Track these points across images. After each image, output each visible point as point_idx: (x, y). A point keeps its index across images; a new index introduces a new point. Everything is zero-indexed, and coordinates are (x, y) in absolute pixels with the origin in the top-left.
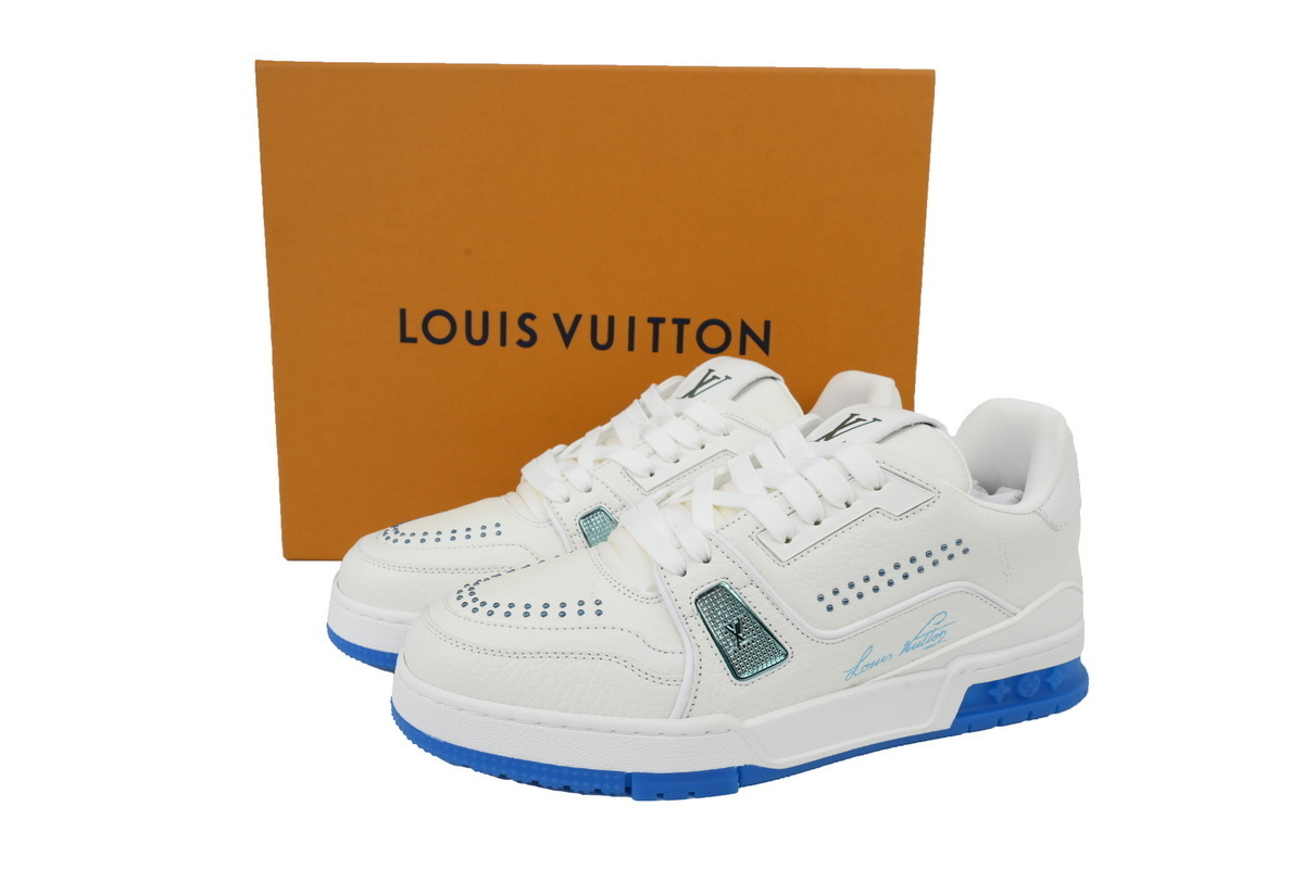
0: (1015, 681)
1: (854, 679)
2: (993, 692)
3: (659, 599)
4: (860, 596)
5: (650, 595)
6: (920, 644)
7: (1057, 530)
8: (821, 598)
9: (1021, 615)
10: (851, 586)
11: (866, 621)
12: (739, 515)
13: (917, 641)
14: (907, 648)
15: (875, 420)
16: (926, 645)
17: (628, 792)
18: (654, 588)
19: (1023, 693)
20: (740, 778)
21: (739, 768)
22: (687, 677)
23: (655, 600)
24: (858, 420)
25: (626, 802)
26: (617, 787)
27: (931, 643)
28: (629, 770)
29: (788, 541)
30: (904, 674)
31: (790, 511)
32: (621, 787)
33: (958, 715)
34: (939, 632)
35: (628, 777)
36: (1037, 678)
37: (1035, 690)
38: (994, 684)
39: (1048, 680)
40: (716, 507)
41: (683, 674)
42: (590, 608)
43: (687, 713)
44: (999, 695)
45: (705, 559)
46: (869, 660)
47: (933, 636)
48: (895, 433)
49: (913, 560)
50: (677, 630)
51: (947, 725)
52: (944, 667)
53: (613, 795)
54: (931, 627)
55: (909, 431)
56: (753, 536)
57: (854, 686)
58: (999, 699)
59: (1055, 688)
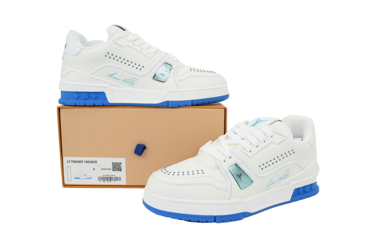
0: (304, 187)
1: (268, 188)
2: (299, 191)
3: (219, 168)
4: (269, 165)
5: (215, 168)
6: (283, 178)
7: (313, 147)
8: (260, 166)
9: (306, 169)
10: (267, 163)
11: (271, 172)
12: (237, 146)
13: (282, 177)
14: (280, 179)
15: (266, 120)
16: (284, 178)
17: (215, 221)
18: (217, 166)
19: (306, 190)
20: (243, 215)
21: (243, 213)
22: (229, 189)
23: (218, 169)
24: (261, 121)
25: (214, 224)
26: (212, 220)
27: (286, 178)
28: (215, 215)
29: (250, 152)
30: (279, 186)
31: (250, 144)
32: (213, 220)
33: (292, 197)
34: (287, 174)
35: (215, 217)
36: (309, 186)
37: (309, 190)
38: (299, 188)
39: (312, 187)
40: (228, 144)
41: (227, 188)
42: (200, 172)
43: (229, 199)
44: (301, 191)
45: (230, 157)
46: (272, 182)
47: (286, 176)
48: (272, 123)
49: (282, 155)
50: (224, 176)
51: (289, 200)
52: (288, 184)
53: (211, 222)
54: (286, 173)
55: (276, 123)
56: (242, 151)
57: (267, 190)
58: (301, 192)
59: (313, 189)
